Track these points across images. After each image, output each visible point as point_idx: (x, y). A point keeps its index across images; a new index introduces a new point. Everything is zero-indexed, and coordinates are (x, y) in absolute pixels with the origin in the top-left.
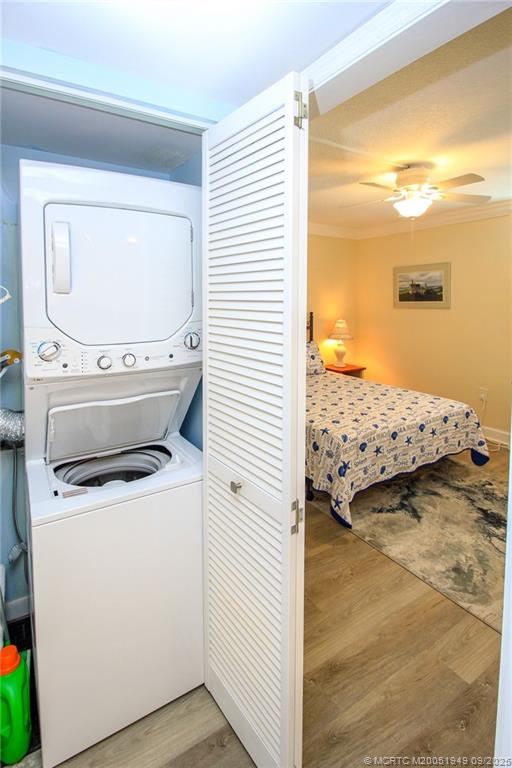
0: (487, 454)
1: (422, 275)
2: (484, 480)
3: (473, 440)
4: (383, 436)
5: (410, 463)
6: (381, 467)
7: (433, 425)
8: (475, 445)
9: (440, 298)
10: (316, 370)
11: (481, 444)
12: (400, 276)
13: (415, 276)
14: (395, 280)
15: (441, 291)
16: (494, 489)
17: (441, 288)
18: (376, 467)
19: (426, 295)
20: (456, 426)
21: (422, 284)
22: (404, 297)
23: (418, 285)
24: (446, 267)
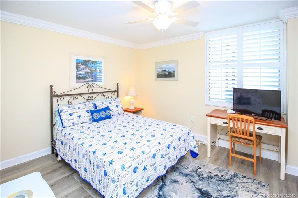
0: (197, 152)
1: (167, 66)
2: (197, 166)
3: (191, 145)
4: (148, 158)
5: (163, 170)
6: (146, 178)
7: (174, 144)
8: (192, 148)
9: (174, 76)
10: (118, 113)
11: (195, 147)
12: (158, 66)
13: (164, 66)
14: (155, 68)
15: (175, 73)
16: (202, 172)
17: (174, 72)
18: (144, 179)
19: (168, 75)
20: (184, 141)
21: (167, 70)
22: (160, 76)
23: (165, 70)
24: (176, 62)
